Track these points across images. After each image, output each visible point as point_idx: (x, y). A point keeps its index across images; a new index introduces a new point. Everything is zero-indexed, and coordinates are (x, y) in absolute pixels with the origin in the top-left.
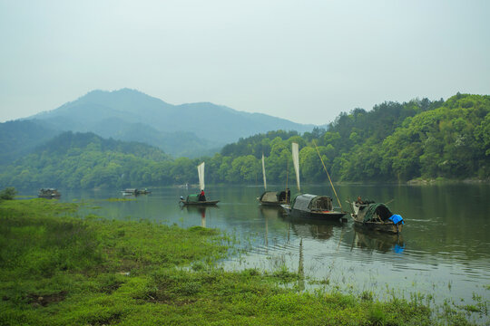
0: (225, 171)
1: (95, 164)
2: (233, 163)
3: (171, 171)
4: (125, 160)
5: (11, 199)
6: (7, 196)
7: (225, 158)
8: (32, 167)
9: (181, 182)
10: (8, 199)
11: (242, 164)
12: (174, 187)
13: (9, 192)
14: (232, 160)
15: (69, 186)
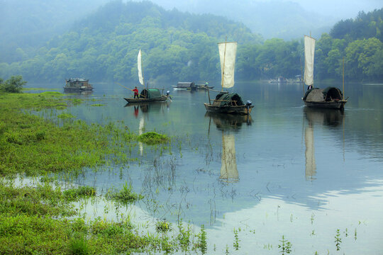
0: (335, 60)
1: (152, 46)
2: (348, 49)
3: (257, 59)
4: (193, 42)
5: (17, 92)
6: (13, 88)
7: (337, 41)
8: (69, 50)
9: (271, 75)
10: (14, 91)
11: (360, 50)
12: (260, 82)
13: (15, 83)
14: (346, 44)
15: (116, 76)
